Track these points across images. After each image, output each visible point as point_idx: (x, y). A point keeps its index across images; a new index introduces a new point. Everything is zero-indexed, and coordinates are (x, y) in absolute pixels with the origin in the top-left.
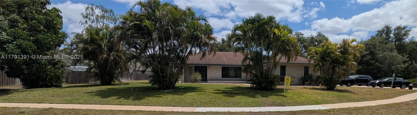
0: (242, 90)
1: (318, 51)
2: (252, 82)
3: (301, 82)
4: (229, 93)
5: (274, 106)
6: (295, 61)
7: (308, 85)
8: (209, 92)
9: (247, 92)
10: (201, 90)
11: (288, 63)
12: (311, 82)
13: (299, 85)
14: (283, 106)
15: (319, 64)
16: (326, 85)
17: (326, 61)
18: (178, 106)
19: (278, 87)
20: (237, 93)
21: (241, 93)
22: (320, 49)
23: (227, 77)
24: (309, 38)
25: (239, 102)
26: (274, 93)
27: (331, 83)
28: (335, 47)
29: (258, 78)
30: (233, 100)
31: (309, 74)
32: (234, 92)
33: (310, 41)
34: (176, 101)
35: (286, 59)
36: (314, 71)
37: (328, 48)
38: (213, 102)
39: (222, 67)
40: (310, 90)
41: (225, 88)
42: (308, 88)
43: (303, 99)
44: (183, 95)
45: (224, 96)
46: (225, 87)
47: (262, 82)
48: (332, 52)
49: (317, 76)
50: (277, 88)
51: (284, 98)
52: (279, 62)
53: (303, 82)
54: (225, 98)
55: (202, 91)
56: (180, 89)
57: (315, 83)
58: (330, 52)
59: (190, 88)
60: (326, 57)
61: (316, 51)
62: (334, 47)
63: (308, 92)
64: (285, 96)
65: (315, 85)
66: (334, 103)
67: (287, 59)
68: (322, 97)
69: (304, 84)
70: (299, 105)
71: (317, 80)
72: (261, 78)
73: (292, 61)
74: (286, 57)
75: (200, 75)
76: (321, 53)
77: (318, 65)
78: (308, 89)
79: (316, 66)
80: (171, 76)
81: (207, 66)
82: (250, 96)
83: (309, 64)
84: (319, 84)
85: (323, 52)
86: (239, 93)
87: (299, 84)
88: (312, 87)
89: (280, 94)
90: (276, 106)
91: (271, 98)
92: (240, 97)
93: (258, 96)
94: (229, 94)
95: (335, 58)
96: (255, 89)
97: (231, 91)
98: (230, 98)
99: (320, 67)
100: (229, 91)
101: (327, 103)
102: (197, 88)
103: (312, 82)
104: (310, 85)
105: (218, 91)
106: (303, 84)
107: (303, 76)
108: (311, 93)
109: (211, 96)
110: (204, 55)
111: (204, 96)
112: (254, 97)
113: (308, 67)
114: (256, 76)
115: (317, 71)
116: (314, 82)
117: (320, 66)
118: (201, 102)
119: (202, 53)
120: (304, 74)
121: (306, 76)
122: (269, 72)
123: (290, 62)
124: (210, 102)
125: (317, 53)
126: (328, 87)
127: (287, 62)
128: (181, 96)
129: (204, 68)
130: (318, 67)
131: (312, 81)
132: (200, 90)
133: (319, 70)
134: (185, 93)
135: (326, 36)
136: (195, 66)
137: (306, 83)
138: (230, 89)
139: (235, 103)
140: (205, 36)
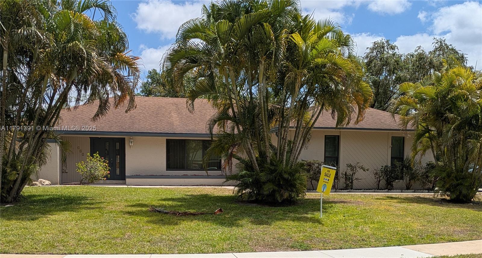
0: (208, 205)
1: (426, 94)
2: (239, 182)
3: (383, 183)
4: (166, 213)
5: (280, 250)
6: (357, 122)
7: (402, 190)
8: (111, 212)
9: (221, 210)
10: (92, 206)
11: (340, 128)
12: (410, 180)
13: (378, 188)
14: (306, 250)
15: (428, 130)
16: (448, 190)
17: (446, 121)
18: (11, 250)
19: (309, 195)
20: (191, 214)
21: (202, 214)
22: (430, 91)
23: (182, 168)
24: (412, 56)
25: (187, 240)
26: (295, 211)
27: (462, 184)
28: (473, 82)
29: (253, 172)
30: (174, 231)
31: (404, 159)
32: (183, 210)
33: (413, 65)
34: (11, 238)
35: (333, 118)
36: (415, 149)
37: (452, 85)
38: (114, 238)
39: (167, 140)
40: (400, 202)
41: (164, 200)
42: (396, 198)
43: (368, 230)
44: (36, 221)
45: (149, 222)
46: (164, 197)
47: (264, 183)
48: (463, 96)
49: (428, 165)
50: (306, 197)
51: (315, 227)
52: (315, 126)
53: (387, 181)
54: (151, 226)
55: (93, 208)
56: (34, 201)
57: (423, 182)
58: (458, 97)
59: (65, 200)
60: (447, 112)
61: (420, 93)
62: (469, 82)
63: (392, 209)
64: (319, 221)
65: (422, 189)
66: (453, 241)
67: (336, 118)
68: (426, 223)
69: (392, 186)
70: (350, 248)
71: (426, 176)
72: (262, 171)
73: (348, 123)
74: (333, 112)
75: (104, 162)
76: (432, 99)
77: (427, 135)
78: (395, 201)
79: (420, 136)
80: (9, 165)
81: (125, 138)
82: (222, 223)
83: (403, 130)
84: (434, 187)
85: (437, 96)
86: (194, 215)
87: (376, 186)
88: (410, 194)
89: (309, 216)
90: (286, 250)
91: (280, 228)
92: (194, 224)
93: (244, 222)
94: (168, 216)
95: (471, 114)
96: (243, 202)
97: (175, 206)
98: (164, 229)
99: (431, 138)
100: (171, 206)
101: (432, 241)
102: (85, 198)
103: (412, 181)
104: (408, 188)
105: (139, 209)
106: (389, 187)
107: (389, 165)
108: (397, 212)
109: (115, 222)
110: (103, 106)
111: (95, 223)
112: (231, 224)
113: (404, 138)
114: (249, 166)
115: (425, 151)
116: (418, 180)
117: (433, 135)
118: (79, 241)
119: (97, 102)
120: (392, 158)
121: (397, 164)
122: (282, 154)
123: (345, 126)
124: (104, 241)
125: (422, 101)
126: (454, 196)
127: (337, 125)
128: (28, 224)
129: (118, 144)
130: (424, 139)
131: (413, 177)
132: (92, 204)
133: (428, 147)
134: (43, 214)
135: (459, 52)
136: (90, 138)
137: (396, 183)
138: (174, 203)
139: (175, 241)
140: (100, 55)
